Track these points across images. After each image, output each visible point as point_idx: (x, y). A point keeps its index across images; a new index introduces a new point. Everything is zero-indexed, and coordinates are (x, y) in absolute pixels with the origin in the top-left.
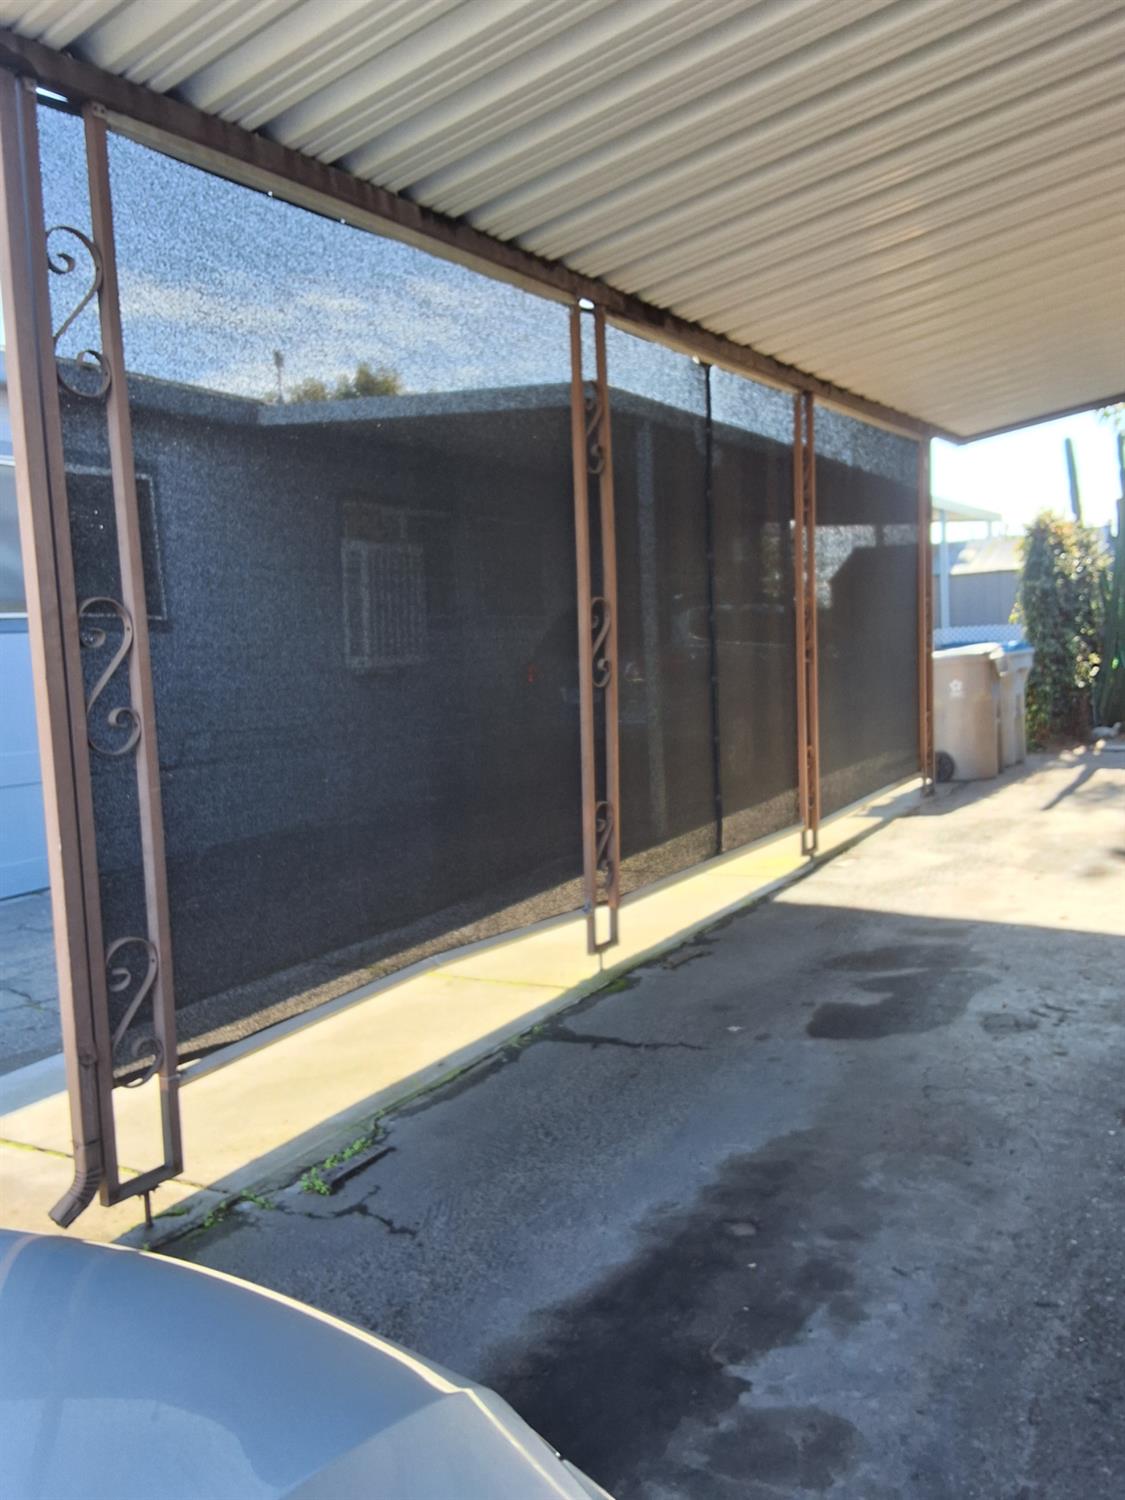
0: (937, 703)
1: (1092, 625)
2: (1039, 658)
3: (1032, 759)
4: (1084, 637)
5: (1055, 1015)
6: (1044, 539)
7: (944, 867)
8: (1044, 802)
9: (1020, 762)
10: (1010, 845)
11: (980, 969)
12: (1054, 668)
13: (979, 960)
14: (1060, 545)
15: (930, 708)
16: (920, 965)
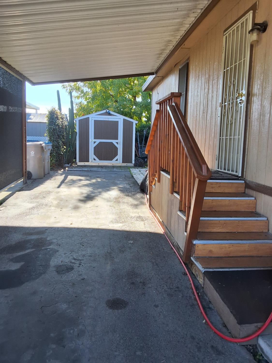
0: (28, 157)
1: (64, 138)
2: (53, 146)
3: (51, 173)
4: (62, 141)
5: (78, 262)
6: (54, 115)
7: (33, 208)
8: (57, 186)
9: (48, 173)
10: (50, 199)
11: (51, 247)
12: (56, 149)
13: (50, 243)
14: (57, 117)
15: (26, 159)
16: (32, 248)
